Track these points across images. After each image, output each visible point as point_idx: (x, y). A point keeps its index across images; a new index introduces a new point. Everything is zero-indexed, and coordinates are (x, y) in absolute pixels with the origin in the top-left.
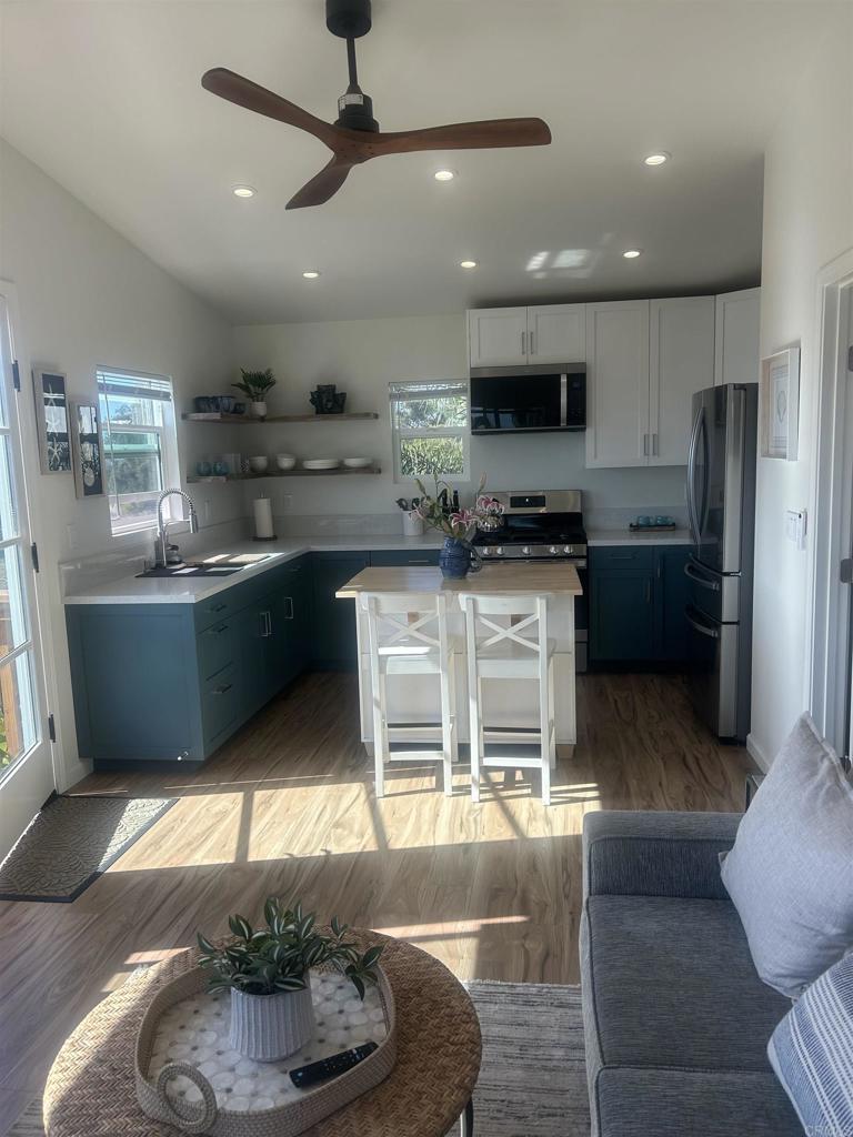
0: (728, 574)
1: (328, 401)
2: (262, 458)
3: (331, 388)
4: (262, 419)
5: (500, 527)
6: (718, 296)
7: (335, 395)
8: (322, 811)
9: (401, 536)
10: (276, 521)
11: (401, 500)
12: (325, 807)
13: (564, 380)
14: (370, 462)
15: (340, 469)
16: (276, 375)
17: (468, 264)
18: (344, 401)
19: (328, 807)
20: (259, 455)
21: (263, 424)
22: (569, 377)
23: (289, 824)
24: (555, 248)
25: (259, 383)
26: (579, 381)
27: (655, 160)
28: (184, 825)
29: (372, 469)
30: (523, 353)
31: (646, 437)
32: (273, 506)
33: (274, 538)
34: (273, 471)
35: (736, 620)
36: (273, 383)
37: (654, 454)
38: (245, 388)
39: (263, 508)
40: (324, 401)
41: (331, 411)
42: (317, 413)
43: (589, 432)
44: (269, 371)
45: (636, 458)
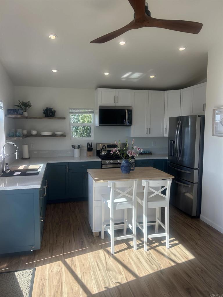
0: (195, 169)
1: (50, 113)
2: (25, 131)
3: (51, 109)
4: (27, 118)
5: (106, 154)
6: (166, 91)
7: (52, 111)
8: (97, 264)
9: (73, 157)
10: (30, 152)
11: (73, 145)
12: (97, 262)
13: (126, 111)
14: (64, 133)
15: (54, 135)
16: (31, 103)
17: (107, 74)
18: (55, 113)
19: (98, 261)
20: (25, 130)
21: (26, 119)
22: (128, 110)
23: (90, 272)
24: (134, 72)
25: (26, 106)
26: (130, 112)
27: (182, 49)
28: (47, 281)
29: (63, 136)
30: (115, 102)
31: (147, 129)
32: (29, 148)
33: (29, 158)
34: (29, 135)
35: (197, 182)
36: (30, 106)
37: (149, 134)
38: (20, 107)
39: (26, 148)
40: (49, 112)
41: (51, 116)
42: (46, 116)
43: (132, 127)
44: (29, 102)
45: (144, 134)
